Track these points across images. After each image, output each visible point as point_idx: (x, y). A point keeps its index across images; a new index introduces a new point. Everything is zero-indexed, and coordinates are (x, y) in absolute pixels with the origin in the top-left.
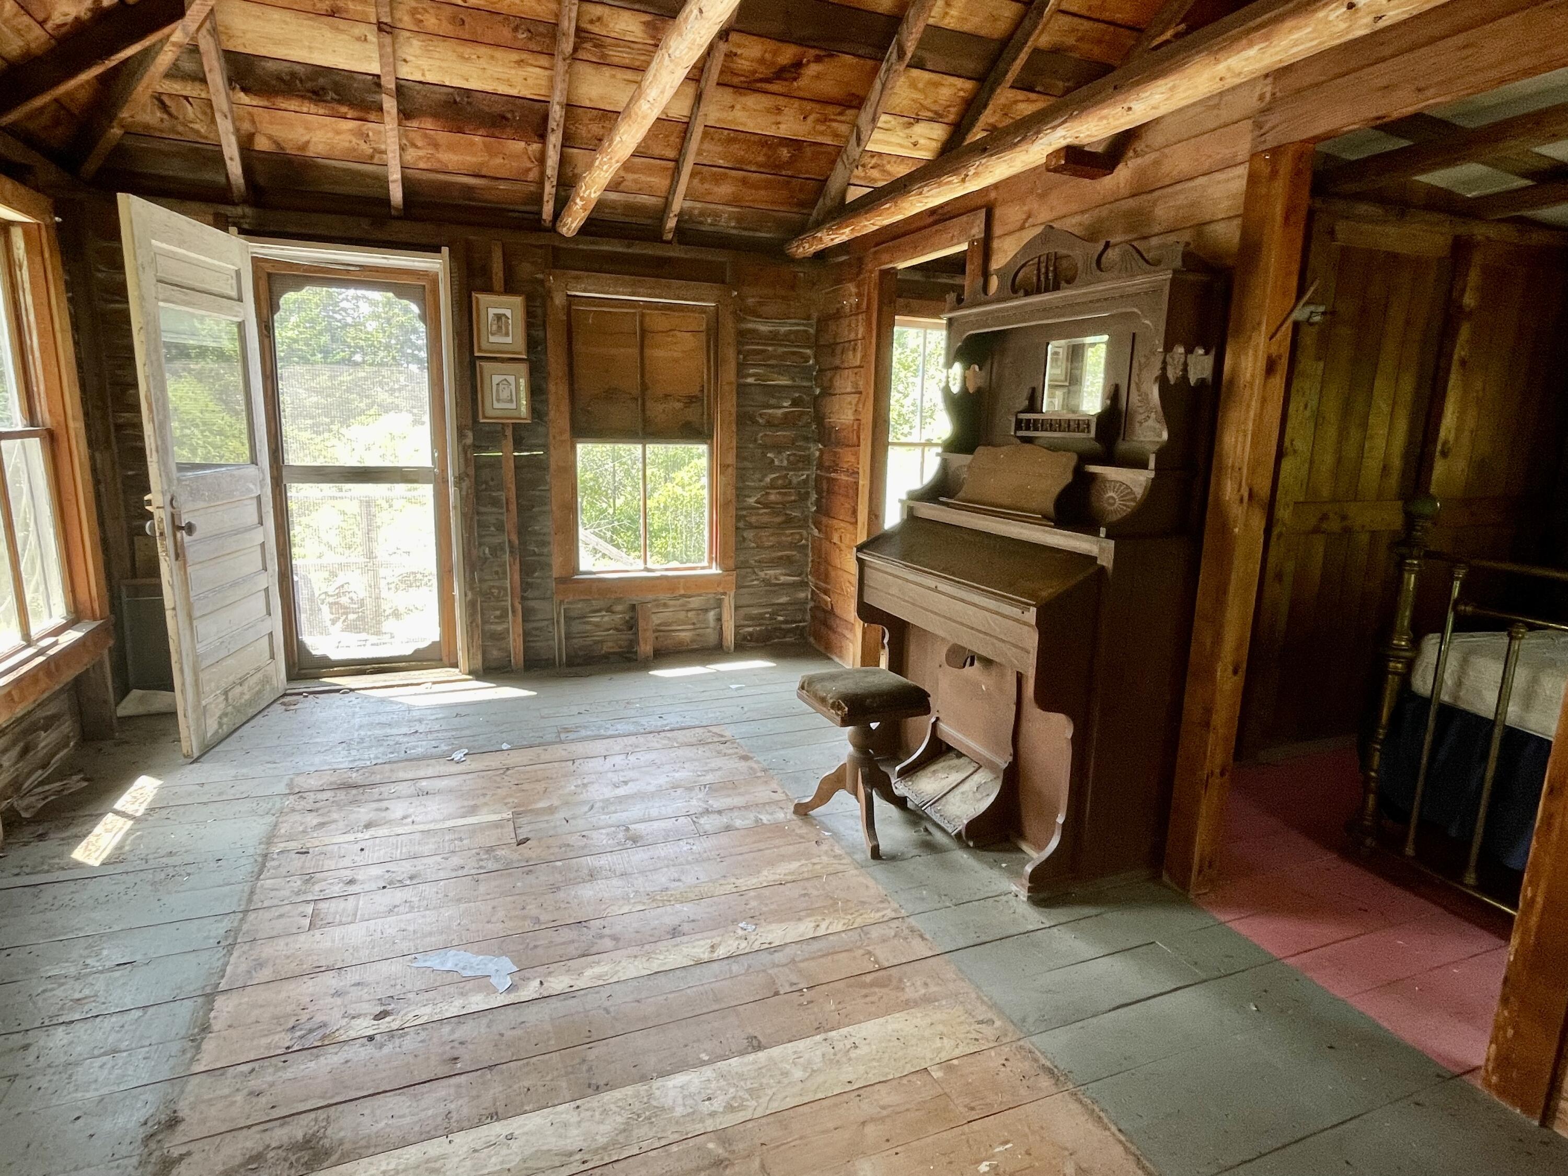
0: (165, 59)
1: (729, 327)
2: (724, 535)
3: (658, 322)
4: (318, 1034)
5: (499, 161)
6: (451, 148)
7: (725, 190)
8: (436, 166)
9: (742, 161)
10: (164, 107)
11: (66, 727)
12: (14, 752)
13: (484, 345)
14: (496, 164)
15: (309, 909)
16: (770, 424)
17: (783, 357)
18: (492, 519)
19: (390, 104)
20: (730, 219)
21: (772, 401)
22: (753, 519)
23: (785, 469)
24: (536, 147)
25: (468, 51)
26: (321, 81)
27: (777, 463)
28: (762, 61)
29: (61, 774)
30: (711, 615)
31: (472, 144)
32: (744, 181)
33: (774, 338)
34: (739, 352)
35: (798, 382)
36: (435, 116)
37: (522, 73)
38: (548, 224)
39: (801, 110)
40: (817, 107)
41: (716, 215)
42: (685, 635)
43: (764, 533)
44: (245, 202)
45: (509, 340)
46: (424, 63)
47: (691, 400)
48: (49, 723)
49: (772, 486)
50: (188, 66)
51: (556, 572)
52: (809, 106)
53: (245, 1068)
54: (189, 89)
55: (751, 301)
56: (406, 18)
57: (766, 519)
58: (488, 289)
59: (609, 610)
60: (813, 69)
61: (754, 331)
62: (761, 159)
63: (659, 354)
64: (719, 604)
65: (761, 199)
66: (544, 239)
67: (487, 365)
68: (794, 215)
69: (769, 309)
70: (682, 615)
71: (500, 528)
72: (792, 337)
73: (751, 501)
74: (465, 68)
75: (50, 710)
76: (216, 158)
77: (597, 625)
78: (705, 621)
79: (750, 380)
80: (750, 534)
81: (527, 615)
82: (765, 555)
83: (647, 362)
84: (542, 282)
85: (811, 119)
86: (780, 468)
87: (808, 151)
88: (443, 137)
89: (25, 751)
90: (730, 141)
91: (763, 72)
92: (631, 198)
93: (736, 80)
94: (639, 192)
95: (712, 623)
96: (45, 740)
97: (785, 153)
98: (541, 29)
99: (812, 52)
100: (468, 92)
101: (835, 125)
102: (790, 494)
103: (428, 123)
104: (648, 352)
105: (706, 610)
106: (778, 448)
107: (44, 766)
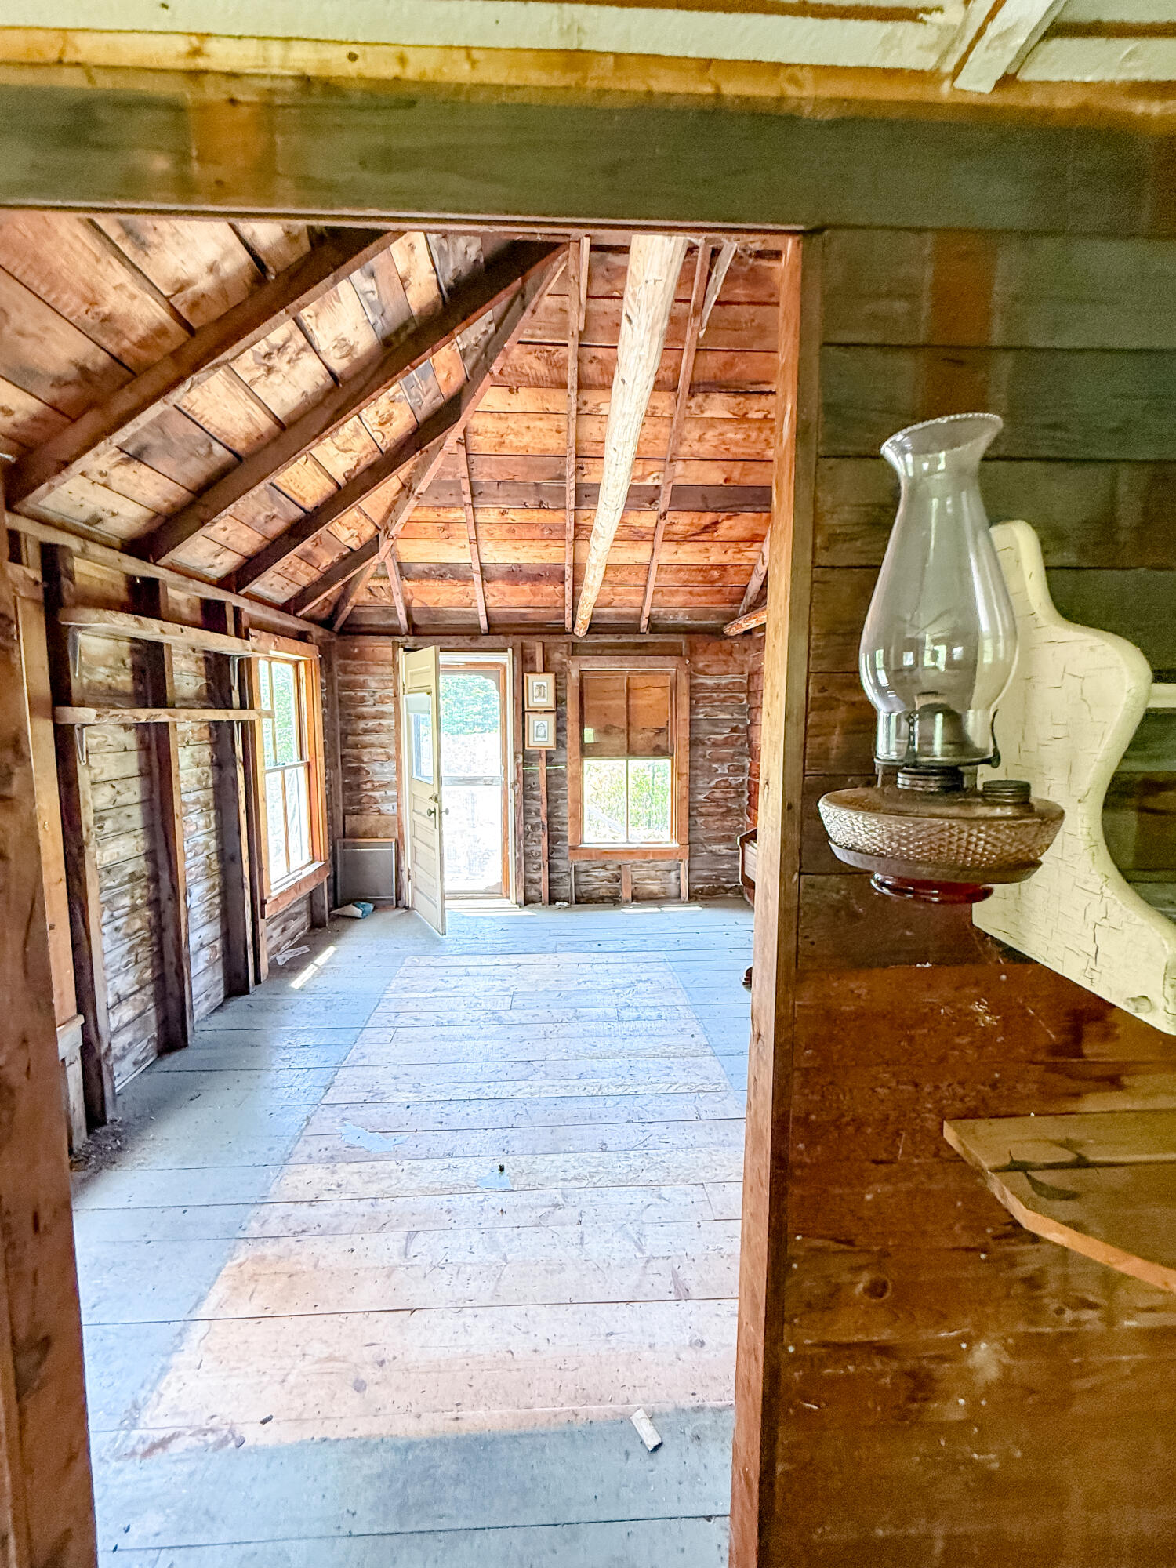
0: (370, 572)
1: (684, 683)
2: (680, 820)
3: (639, 682)
4: (380, 1096)
5: (539, 598)
6: (512, 595)
7: (679, 599)
8: (506, 605)
9: (687, 581)
10: (371, 592)
11: (304, 919)
12: (280, 929)
13: (531, 704)
14: (537, 600)
15: (393, 1031)
16: (715, 744)
17: (724, 700)
18: (533, 808)
19: (477, 578)
20: (684, 616)
21: (717, 730)
22: (703, 810)
23: (726, 775)
24: (559, 588)
25: (517, 544)
26: (443, 570)
27: (720, 771)
28: (692, 524)
29: (298, 944)
30: (673, 875)
31: (524, 591)
32: (691, 593)
33: (717, 688)
34: (691, 699)
35: (736, 716)
36: (503, 579)
37: (548, 551)
38: (569, 630)
39: (723, 548)
40: (733, 545)
41: (675, 614)
42: (655, 888)
43: (710, 819)
44: (408, 634)
45: (545, 700)
46: (495, 554)
47: (661, 731)
48: (295, 918)
49: (716, 787)
50: (381, 572)
51: (570, 843)
52: (727, 545)
53: (345, 1106)
54: (382, 583)
55: (700, 665)
56: (485, 534)
57: (711, 810)
58: (533, 671)
59: (604, 868)
60: (727, 523)
61: (702, 684)
62: (700, 579)
63: (640, 702)
64: (678, 868)
65: (702, 601)
66: (566, 638)
67: (532, 717)
68: (727, 608)
69: (714, 670)
70: (653, 873)
71: (538, 814)
72: (731, 686)
73: (701, 797)
74: (517, 554)
75: (297, 909)
76: (393, 614)
77: (596, 877)
78: (669, 879)
79: (701, 716)
80: (700, 820)
81: (551, 869)
82: (712, 834)
83: (631, 708)
84: (565, 663)
85: (730, 552)
86: (722, 775)
87: (731, 571)
88: (508, 589)
89: (284, 930)
90: (680, 571)
91: (693, 530)
92: (619, 610)
93: (676, 537)
94: (624, 605)
95: (674, 880)
96: (294, 925)
97: (716, 574)
98: (557, 527)
99: (723, 515)
100: (519, 565)
101: (746, 553)
102: (729, 793)
103: (500, 583)
104: (631, 702)
105: (670, 871)
106: (721, 760)
107: (292, 939)
